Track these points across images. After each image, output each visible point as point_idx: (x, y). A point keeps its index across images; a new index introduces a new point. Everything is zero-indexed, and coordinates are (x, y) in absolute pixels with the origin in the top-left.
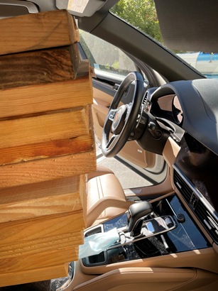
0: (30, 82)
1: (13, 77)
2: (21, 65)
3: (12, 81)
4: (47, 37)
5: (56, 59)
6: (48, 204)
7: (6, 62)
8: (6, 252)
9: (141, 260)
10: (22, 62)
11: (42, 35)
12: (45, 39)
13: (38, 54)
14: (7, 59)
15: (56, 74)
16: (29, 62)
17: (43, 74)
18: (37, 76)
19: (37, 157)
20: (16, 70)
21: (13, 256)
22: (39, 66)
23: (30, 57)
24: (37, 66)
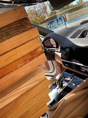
0: (18, 33)
1: (12, 32)
2: (14, 27)
3: (12, 34)
4: (20, 16)
5: (25, 22)
6: (34, 81)
7: (9, 28)
8: (24, 109)
9: (69, 94)
10: (14, 26)
11: (18, 15)
12: (19, 16)
13: (19, 22)
14: (9, 26)
15: (26, 27)
16: (16, 25)
17: (22, 28)
18: (20, 30)
19: (26, 62)
20: (12, 30)
21: (27, 110)
22: (20, 26)
23: (16, 24)
24: (19, 26)
